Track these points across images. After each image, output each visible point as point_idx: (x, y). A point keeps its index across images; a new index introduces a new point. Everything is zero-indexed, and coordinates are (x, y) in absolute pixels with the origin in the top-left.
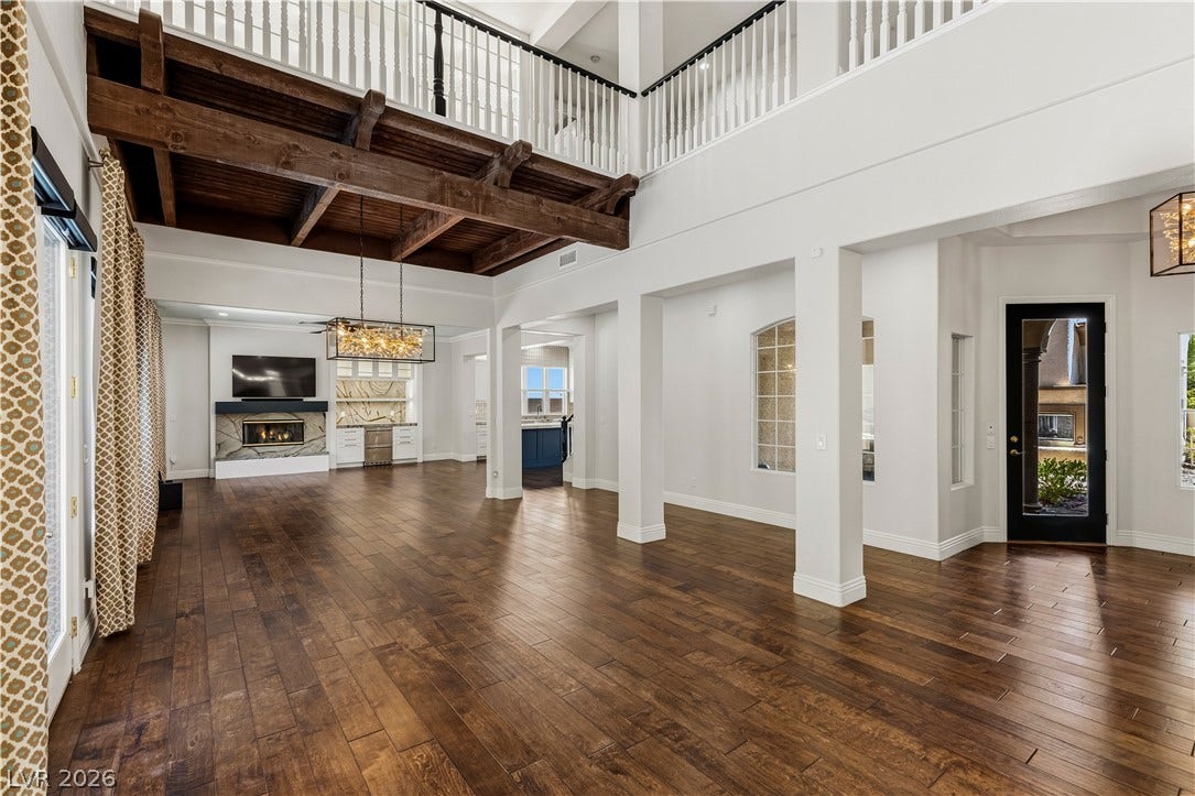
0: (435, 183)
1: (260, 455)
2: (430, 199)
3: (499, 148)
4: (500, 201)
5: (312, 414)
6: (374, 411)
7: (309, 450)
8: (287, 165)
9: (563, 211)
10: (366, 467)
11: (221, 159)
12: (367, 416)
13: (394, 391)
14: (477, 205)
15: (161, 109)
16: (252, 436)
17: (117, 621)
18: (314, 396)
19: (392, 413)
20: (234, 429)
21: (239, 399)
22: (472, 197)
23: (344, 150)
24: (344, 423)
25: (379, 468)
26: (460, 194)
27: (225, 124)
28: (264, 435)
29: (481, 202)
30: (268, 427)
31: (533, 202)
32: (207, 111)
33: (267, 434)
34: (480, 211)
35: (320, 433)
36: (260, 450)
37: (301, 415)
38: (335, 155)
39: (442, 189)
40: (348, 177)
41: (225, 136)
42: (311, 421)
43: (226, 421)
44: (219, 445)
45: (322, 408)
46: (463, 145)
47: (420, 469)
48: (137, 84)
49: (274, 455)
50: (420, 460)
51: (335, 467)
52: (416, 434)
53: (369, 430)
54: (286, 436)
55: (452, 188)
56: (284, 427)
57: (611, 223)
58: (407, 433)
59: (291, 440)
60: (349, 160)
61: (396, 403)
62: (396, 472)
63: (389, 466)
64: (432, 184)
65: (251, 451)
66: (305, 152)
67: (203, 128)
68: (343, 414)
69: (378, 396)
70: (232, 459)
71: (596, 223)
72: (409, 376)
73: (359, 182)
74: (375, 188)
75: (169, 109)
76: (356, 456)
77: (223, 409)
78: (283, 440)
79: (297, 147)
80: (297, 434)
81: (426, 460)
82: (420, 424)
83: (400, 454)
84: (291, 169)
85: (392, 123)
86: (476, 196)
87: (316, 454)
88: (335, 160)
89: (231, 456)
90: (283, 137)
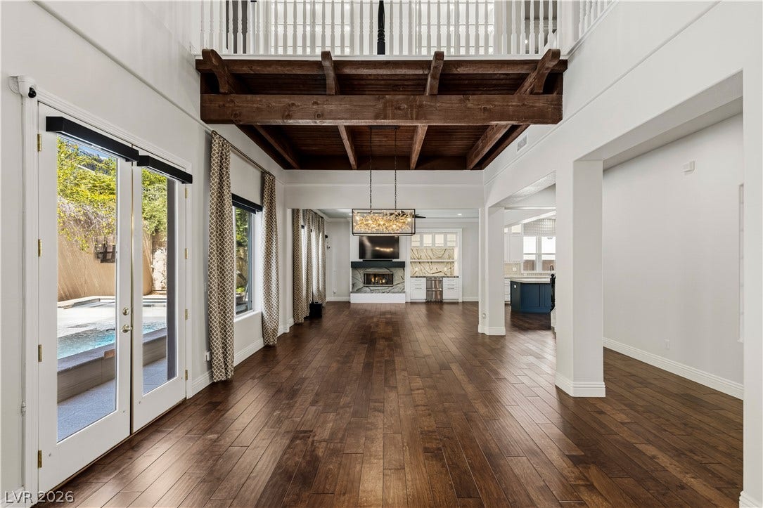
0: (380, 105)
1: (372, 291)
2: (376, 117)
3: (425, 64)
4: (431, 106)
5: (397, 269)
6: (435, 268)
7: (396, 290)
8: (289, 117)
9: (488, 101)
10: (428, 303)
11: (259, 122)
12: (430, 271)
13: (446, 255)
14: (412, 114)
15: (229, 102)
16: (368, 281)
17: (221, 375)
18: (398, 258)
19: (445, 269)
20: (360, 275)
21: (361, 260)
22: (407, 108)
23: (320, 99)
24: (417, 274)
25: (435, 304)
26: (399, 108)
27: (258, 101)
28: (373, 280)
29: (415, 111)
30: (375, 276)
31: (460, 100)
32: (249, 97)
33: (375, 280)
34: (414, 117)
35: (402, 280)
36: (372, 288)
37: (393, 269)
38: (316, 103)
39: (385, 107)
40: (323, 115)
41: (258, 108)
42: (397, 273)
43: (356, 272)
44: (353, 285)
45: (402, 265)
46: (399, 71)
47: (460, 307)
48: (218, 92)
49: (378, 291)
50: (460, 301)
51: (409, 301)
52: (458, 283)
53: (429, 279)
54: (384, 281)
55: (392, 106)
56: (383, 276)
57: (542, 102)
58: (452, 283)
59: (386, 283)
60: (323, 104)
61: (448, 263)
62: (445, 307)
63: (441, 303)
64: (377, 106)
65: (367, 289)
66: (298, 106)
67: (247, 107)
68: (417, 269)
69: (437, 258)
70: (358, 292)
71: (524, 105)
72: (454, 245)
73: (329, 117)
74: (339, 119)
75: (232, 101)
76: (421, 295)
77: (355, 266)
78: (382, 284)
79: (293, 104)
80: (389, 280)
81: (464, 300)
82: (461, 277)
83: (448, 296)
84: (290, 119)
85: (348, 71)
86: (411, 107)
87: (398, 292)
88: (315, 107)
89: (359, 291)
90: (285, 100)
